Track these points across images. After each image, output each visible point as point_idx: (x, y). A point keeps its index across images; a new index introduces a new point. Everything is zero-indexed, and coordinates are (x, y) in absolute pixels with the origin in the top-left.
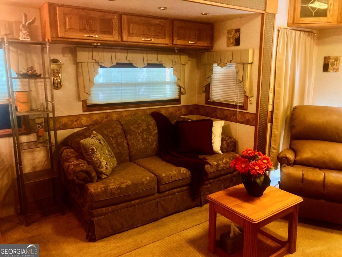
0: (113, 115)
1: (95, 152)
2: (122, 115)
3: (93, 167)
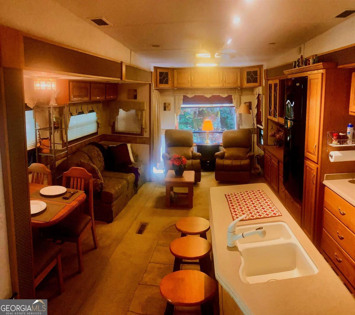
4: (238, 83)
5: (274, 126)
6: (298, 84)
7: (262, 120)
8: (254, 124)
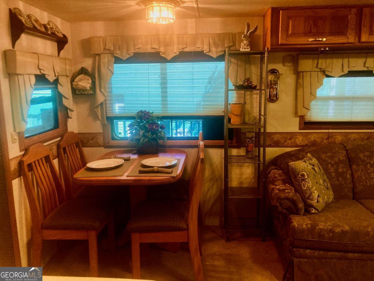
0: (336, 136)
1: (306, 179)
2: (350, 137)
3: (301, 196)
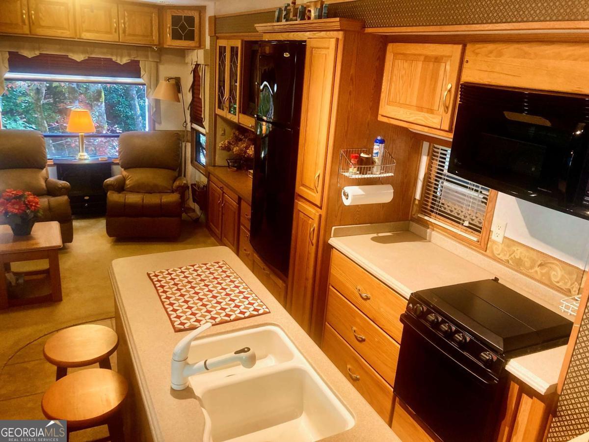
4: (154, 38)
5: (228, 129)
6: (287, 55)
7: (202, 116)
8: (186, 121)
